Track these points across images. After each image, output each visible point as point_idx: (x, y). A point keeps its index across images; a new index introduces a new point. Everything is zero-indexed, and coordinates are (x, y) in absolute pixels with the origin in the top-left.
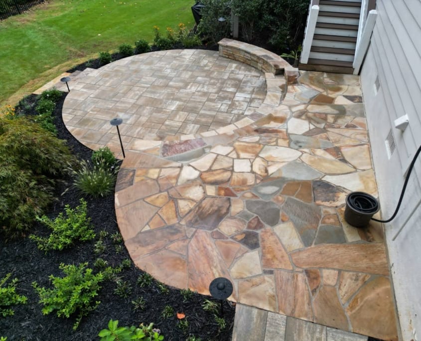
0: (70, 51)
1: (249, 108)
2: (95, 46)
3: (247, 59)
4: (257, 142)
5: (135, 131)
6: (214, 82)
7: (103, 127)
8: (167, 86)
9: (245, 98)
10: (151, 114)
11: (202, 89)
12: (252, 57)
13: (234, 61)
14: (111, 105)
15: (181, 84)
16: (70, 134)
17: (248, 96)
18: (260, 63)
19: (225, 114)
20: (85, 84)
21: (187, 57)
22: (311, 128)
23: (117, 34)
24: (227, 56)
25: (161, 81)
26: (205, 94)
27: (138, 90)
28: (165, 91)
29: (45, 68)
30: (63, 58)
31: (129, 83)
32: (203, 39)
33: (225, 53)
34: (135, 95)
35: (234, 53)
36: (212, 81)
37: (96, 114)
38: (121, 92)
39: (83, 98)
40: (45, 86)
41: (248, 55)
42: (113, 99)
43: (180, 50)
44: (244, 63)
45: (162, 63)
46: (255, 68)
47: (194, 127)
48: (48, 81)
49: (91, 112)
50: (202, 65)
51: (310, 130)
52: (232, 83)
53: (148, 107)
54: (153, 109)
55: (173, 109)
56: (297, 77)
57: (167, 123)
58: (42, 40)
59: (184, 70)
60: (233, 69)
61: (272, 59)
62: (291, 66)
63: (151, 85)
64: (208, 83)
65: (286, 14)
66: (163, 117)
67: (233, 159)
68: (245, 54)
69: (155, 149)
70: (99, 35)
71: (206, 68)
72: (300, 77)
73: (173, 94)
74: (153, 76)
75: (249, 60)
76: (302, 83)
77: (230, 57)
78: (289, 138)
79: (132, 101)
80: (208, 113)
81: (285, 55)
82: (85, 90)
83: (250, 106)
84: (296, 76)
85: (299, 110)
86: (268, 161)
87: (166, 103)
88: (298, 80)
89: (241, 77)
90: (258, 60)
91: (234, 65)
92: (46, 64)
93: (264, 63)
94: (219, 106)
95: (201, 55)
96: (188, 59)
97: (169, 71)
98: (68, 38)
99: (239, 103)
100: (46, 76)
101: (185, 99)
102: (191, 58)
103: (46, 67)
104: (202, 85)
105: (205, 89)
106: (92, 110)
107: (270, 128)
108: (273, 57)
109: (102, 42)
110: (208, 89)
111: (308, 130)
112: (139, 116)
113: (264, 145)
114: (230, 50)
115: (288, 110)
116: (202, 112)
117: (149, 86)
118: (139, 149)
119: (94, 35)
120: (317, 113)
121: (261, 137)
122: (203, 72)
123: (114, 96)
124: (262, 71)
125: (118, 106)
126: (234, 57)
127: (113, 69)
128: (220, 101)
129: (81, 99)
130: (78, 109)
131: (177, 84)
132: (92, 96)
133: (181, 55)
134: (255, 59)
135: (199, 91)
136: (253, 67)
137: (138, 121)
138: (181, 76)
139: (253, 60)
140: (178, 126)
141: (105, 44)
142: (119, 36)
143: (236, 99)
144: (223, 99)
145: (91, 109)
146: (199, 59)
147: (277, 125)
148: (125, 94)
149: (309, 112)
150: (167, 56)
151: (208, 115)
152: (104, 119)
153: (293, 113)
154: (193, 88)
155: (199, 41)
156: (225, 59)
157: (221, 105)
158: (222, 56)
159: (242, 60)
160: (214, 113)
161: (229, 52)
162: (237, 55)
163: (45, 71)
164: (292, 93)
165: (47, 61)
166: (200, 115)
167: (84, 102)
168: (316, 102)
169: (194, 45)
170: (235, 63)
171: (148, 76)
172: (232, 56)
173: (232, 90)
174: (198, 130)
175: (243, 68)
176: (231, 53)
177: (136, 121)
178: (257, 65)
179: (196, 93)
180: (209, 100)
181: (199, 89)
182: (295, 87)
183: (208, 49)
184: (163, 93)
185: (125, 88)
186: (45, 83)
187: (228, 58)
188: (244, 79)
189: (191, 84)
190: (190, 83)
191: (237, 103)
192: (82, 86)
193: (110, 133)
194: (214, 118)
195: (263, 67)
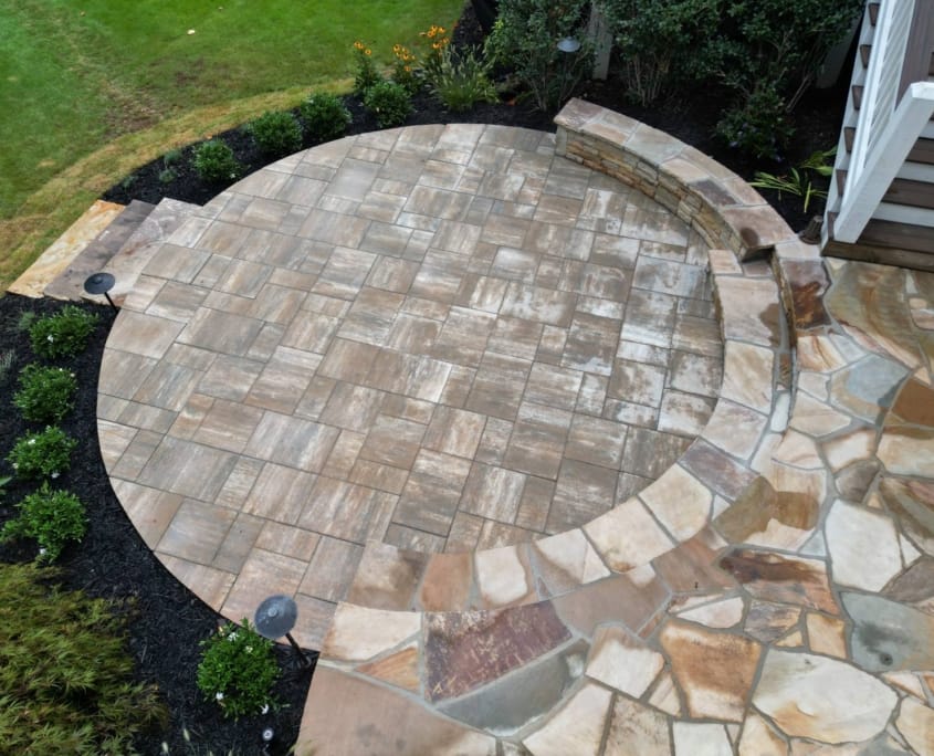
0: (112, 97)
1: (670, 396)
2: (181, 79)
3: (646, 180)
4: (737, 630)
5: (326, 505)
6: (550, 275)
7: (229, 485)
8: (408, 291)
9: (653, 347)
10: (372, 422)
11: (517, 307)
12: (664, 180)
13: (602, 179)
14: (244, 380)
15: (451, 284)
16: (126, 517)
17: (661, 341)
18: (688, 204)
19: (598, 424)
20: (161, 283)
21: (460, 158)
22: (909, 561)
23: (243, 30)
24: (580, 159)
25: (390, 270)
26: (528, 329)
27: (325, 312)
28: (406, 315)
29: (41, 171)
30: (91, 128)
31: (296, 278)
32: (503, 87)
33: (573, 149)
34: (319, 332)
35: (604, 156)
36: (545, 269)
37: (202, 423)
38: (273, 318)
39: (158, 348)
40: (45, 258)
41: (647, 169)
42: (252, 353)
43: (437, 127)
44: (632, 186)
45: (388, 185)
46: (670, 211)
47: (507, 482)
48: (55, 234)
49: (185, 414)
50: (506, 197)
51: (905, 570)
52: (606, 279)
53: (360, 391)
54: (376, 399)
55: (435, 398)
56: (820, 293)
57: (423, 464)
58: (28, 50)
59: (455, 218)
60: (602, 213)
61: (731, 201)
62: (795, 237)
63: (362, 286)
64: (530, 279)
65: (780, 41)
66: (409, 435)
67: (671, 720)
68: (641, 165)
69: (400, 655)
70: (191, 32)
71: (522, 210)
72: (832, 288)
73: (429, 329)
74: (364, 243)
75: (652, 184)
76: (842, 322)
77: (590, 163)
78: (844, 614)
79: (310, 361)
80: (545, 417)
81: (766, 180)
82: (162, 311)
83: (673, 389)
84: (817, 286)
85: (854, 462)
86: (790, 738)
87: (412, 371)
88: (826, 304)
89: (628, 249)
90: (680, 193)
91: (605, 196)
92: (43, 154)
93: (702, 206)
94: (576, 388)
95: (502, 150)
96: (462, 169)
97: (410, 221)
98: (104, 41)
99: (638, 374)
100: (46, 209)
101: (470, 352)
102: (473, 165)
103: (44, 164)
104: (513, 285)
105: (525, 308)
106: (189, 406)
107: (772, 552)
108: (733, 193)
109: (200, 62)
110: (535, 306)
111: (896, 568)
112: (333, 432)
113: (766, 646)
114: (591, 144)
115: (818, 463)
116: (527, 412)
117: (356, 290)
118: (349, 656)
119: (177, 31)
120: (913, 476)
121: (746, 598)
122: (513, 225)
123: (254, 336)
124: (691, 225)
125: (268, 386)
126: (601, 165)
127: (240, 213)
128: (575, 360)
129: (153, 353)
130: (146, 399)
131: (440, 280)
132: (184, 338)
133: (440, 152)
134: (674, 187)
135: (508, 317)
136: (663, 206)
137: (334, 455)
138: (451, 247)
139: (663, 187)
140: (459, 477)
141: (210, 73)
142: (248, 40)
143: (626, 352)
144: (582, 350)
145: (184, 398)
146: (497, 166)
147: (793, 541)
148: (286, 326)
149: (889, 475)
150: (399, 154)
151: (546, 427)
152: (226, 445)
153: (835, 474)
154: (489, 299)
155: (491, 91)
156: (574, 169)
157: (583, 384)
158: (565, 157)
159: (627, 179)
160: (561, 420)
161: (586, 148)
162: (613, 161)
163: (44, 182)
164: (817, 370)
165: (45, 140)
166: (523, 428)
167: (162, 368)
168: (902, 423)
169: (474, 103)
170: (605, 187)
171: (350, 243)
172: (597, 162)
173: (606, 309)
174: (522, 497)
175: (631, 208)
176: (595, 152)
177: (327, 458)
178: (677, 205)
179: (502, 324)
180: (544, 357)
181: (508, 305)
182: (822, 339)
183: (519, 124)
184: (403, 323)
185: (285, 300)
186: (44, 246)
187: (583, 163)
188: (642, 262)
189: (482, 280)
190: (477, 276)
191: (629, 372)
192: (152, 292)
193: (250, 514)
194: (566, 442)
195: (699, 217)
